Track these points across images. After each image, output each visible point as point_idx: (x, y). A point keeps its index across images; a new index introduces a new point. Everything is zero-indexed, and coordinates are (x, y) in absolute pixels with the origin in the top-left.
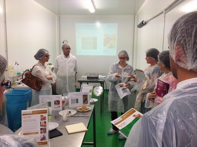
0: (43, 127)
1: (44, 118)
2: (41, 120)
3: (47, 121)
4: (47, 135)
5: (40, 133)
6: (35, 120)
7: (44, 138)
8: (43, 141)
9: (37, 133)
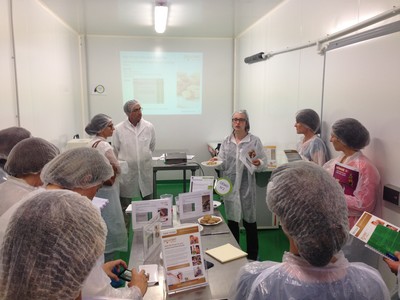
0: (195, 255)
1: (196, 241)
2: (192, 243)
3: (200, 244)
4: (202, 266)
5: (191, 264)
6: (182, 244)
7: (199, 273)
8: (199, 277)
9: (188, 265)
